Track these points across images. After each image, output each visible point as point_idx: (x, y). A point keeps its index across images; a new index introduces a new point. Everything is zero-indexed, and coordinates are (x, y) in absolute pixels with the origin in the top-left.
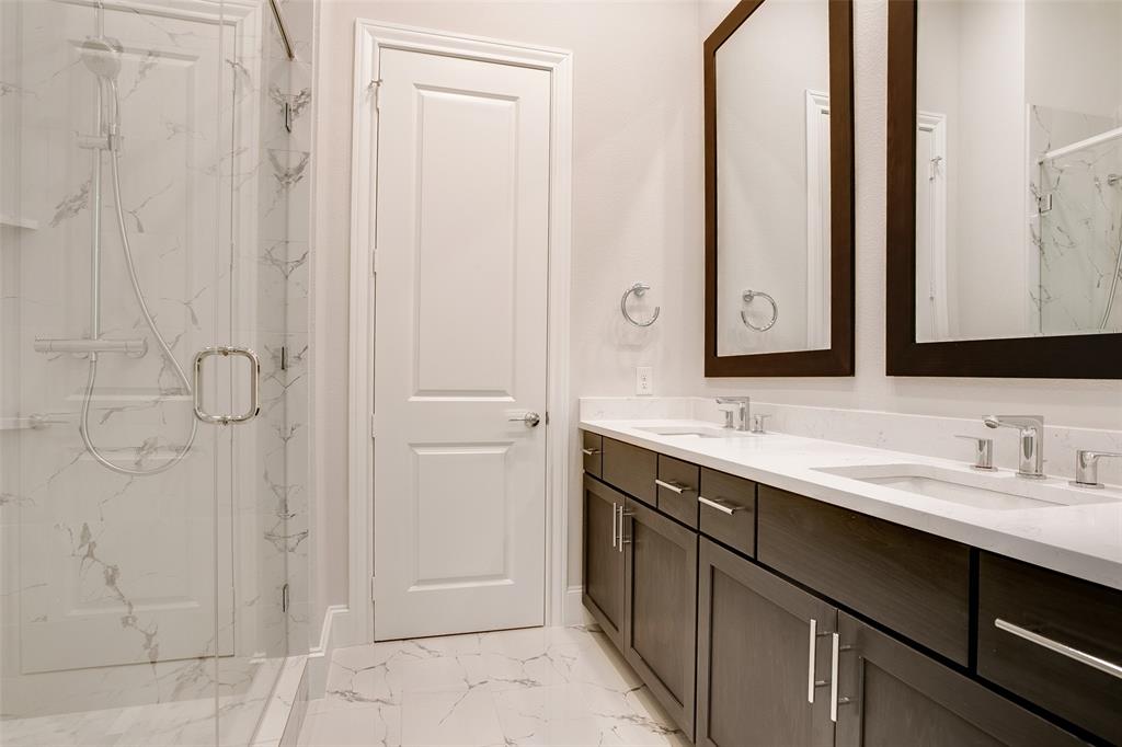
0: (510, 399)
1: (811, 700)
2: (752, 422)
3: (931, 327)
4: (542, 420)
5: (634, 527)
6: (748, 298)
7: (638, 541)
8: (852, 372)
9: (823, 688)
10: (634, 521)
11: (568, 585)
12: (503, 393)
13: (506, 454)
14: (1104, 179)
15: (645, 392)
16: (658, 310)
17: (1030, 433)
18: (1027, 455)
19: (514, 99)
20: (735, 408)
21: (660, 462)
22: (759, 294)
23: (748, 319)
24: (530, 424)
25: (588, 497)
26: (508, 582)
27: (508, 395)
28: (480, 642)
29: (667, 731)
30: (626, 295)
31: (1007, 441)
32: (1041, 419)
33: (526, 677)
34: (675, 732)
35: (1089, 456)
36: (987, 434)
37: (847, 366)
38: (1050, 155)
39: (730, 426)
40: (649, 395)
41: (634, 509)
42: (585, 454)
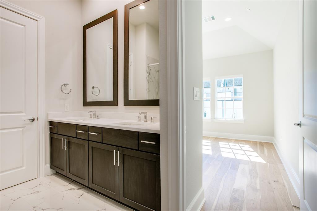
0: (24, 114)
1: (115, 164)
2: (96, 116)
3: (131, 97)
4: (36, 119)
5: (69, 144)
6: (93, 88)
7: (70, 147)
8: (117, 105)
9: (117, 162)
10: (69, 142)
11: (45, 164)
12: (21, 112)
13: (23, 130)
14: (157, 70)
15: (67, 110)
16: (71, 90)
17: (145, 115)
18: (145, 119)
19: (24, 26)
20: (92, 114)
21: (77, 127)
22: (96, 87)
23: (93, 93)
24: (31, 121)
25: (52, 139)
26: (24, 168)
27: (23, 113)
28: (13, 189)
29: (80, 189)
30: (62, 86)
31: (142, 116)
32: (147, 113)
33: (35, 191)
34: (82, 188)
35: (152, 118)
36: (140, 115)
37: (116, 104)
38: (149, 65)
39: (91, 117)
40: (69, 111)
41: (69, 139)
42: (50, 127)
